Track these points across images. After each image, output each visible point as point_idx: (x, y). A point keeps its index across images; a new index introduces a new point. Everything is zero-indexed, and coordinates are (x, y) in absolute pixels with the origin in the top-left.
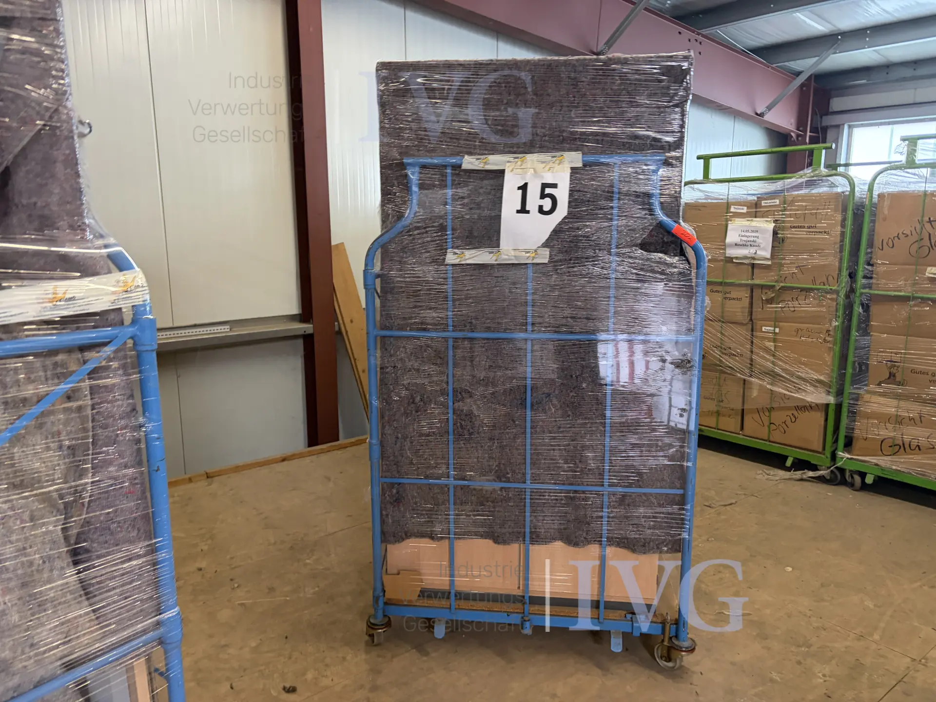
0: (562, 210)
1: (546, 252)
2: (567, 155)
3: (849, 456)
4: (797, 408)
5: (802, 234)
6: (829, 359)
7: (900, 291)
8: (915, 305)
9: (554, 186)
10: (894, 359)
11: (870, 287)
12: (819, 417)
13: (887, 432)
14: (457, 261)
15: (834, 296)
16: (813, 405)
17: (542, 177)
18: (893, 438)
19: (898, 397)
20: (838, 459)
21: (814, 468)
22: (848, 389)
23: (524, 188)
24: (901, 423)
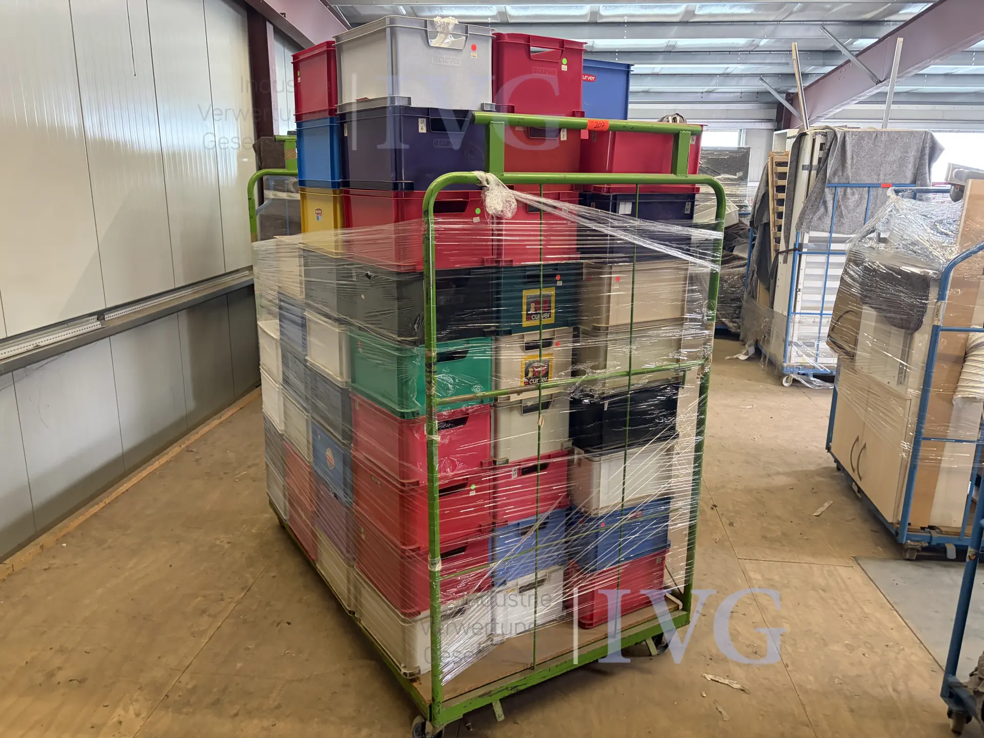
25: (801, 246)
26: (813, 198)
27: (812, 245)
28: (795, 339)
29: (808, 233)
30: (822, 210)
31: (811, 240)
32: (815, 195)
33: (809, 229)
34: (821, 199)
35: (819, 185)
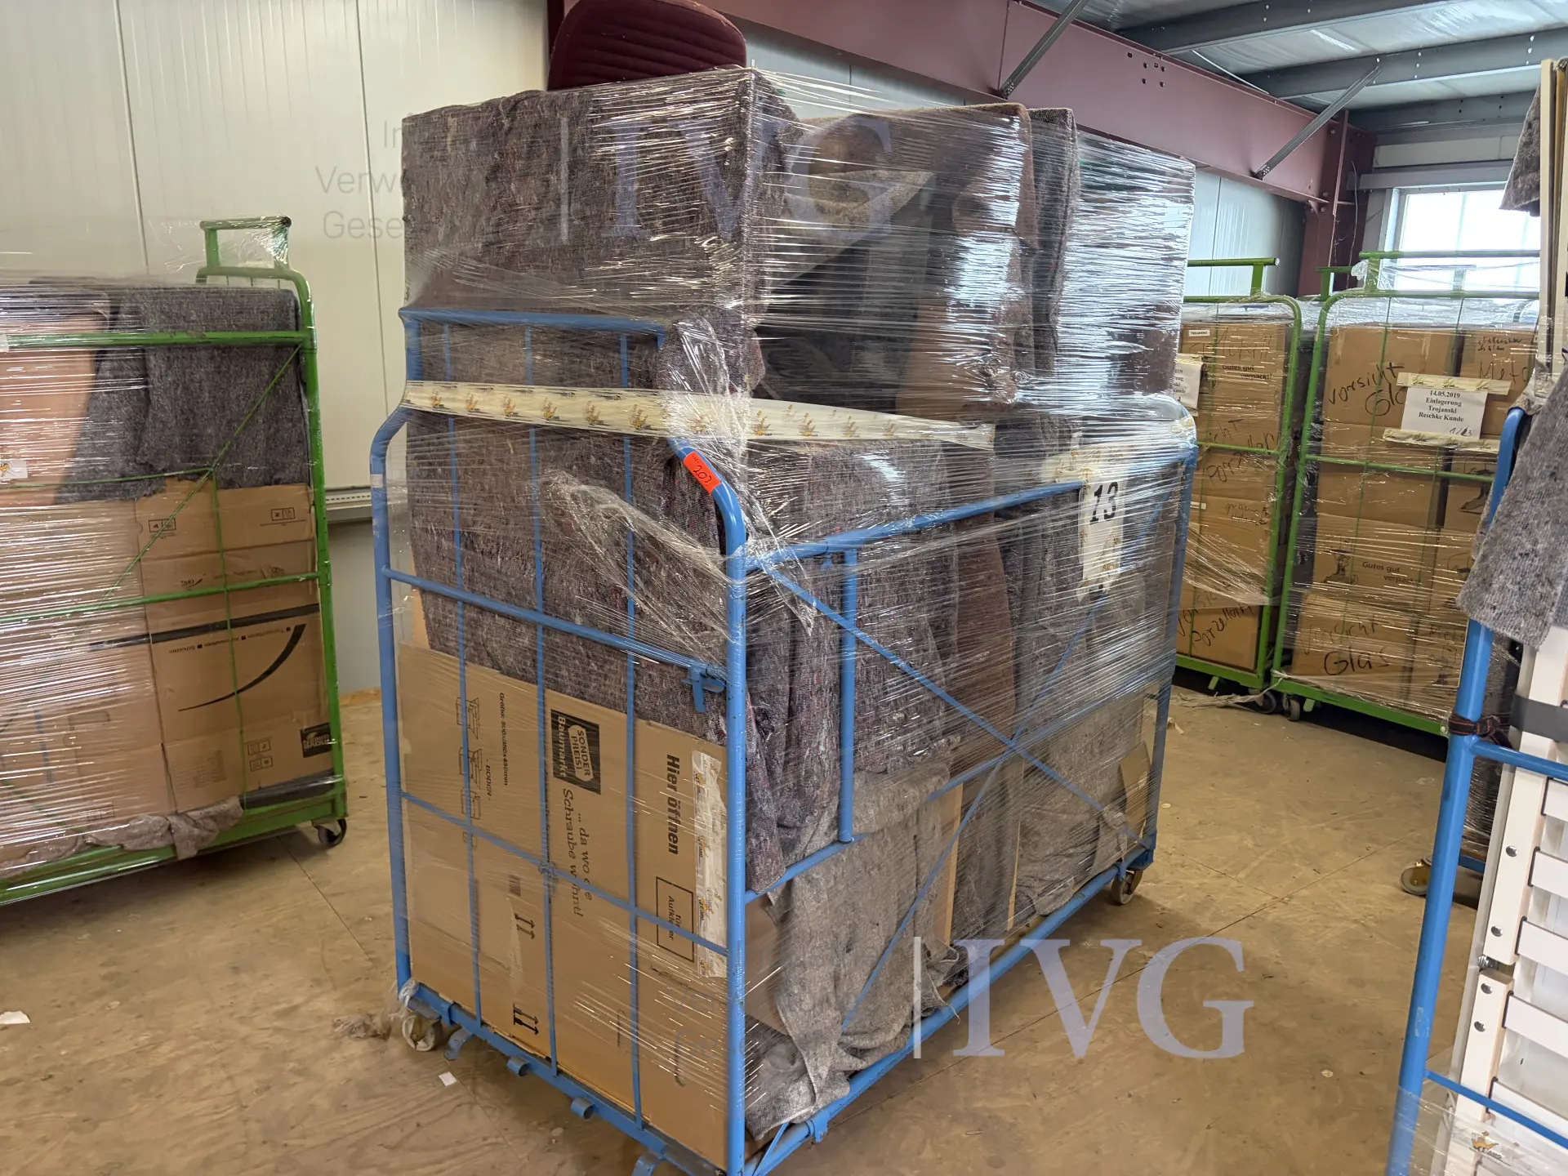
3: (1286, 676)
4: (1225, 611)
5: (1236, 377)
6: (1266, 546)
7: (1352, 458)
8: (1369, 478)
10: (1344, 548)
11: (1317, 451)
12: (1251, 622)
13: (1331, 644)
15: (1273, 463)
16: (1245, 607)
18: (1339, 652)
19: (1349, 598)
20: (1273, 680)
21: (1244, 691)
22: (1288, 587)
24: (1349, 633)
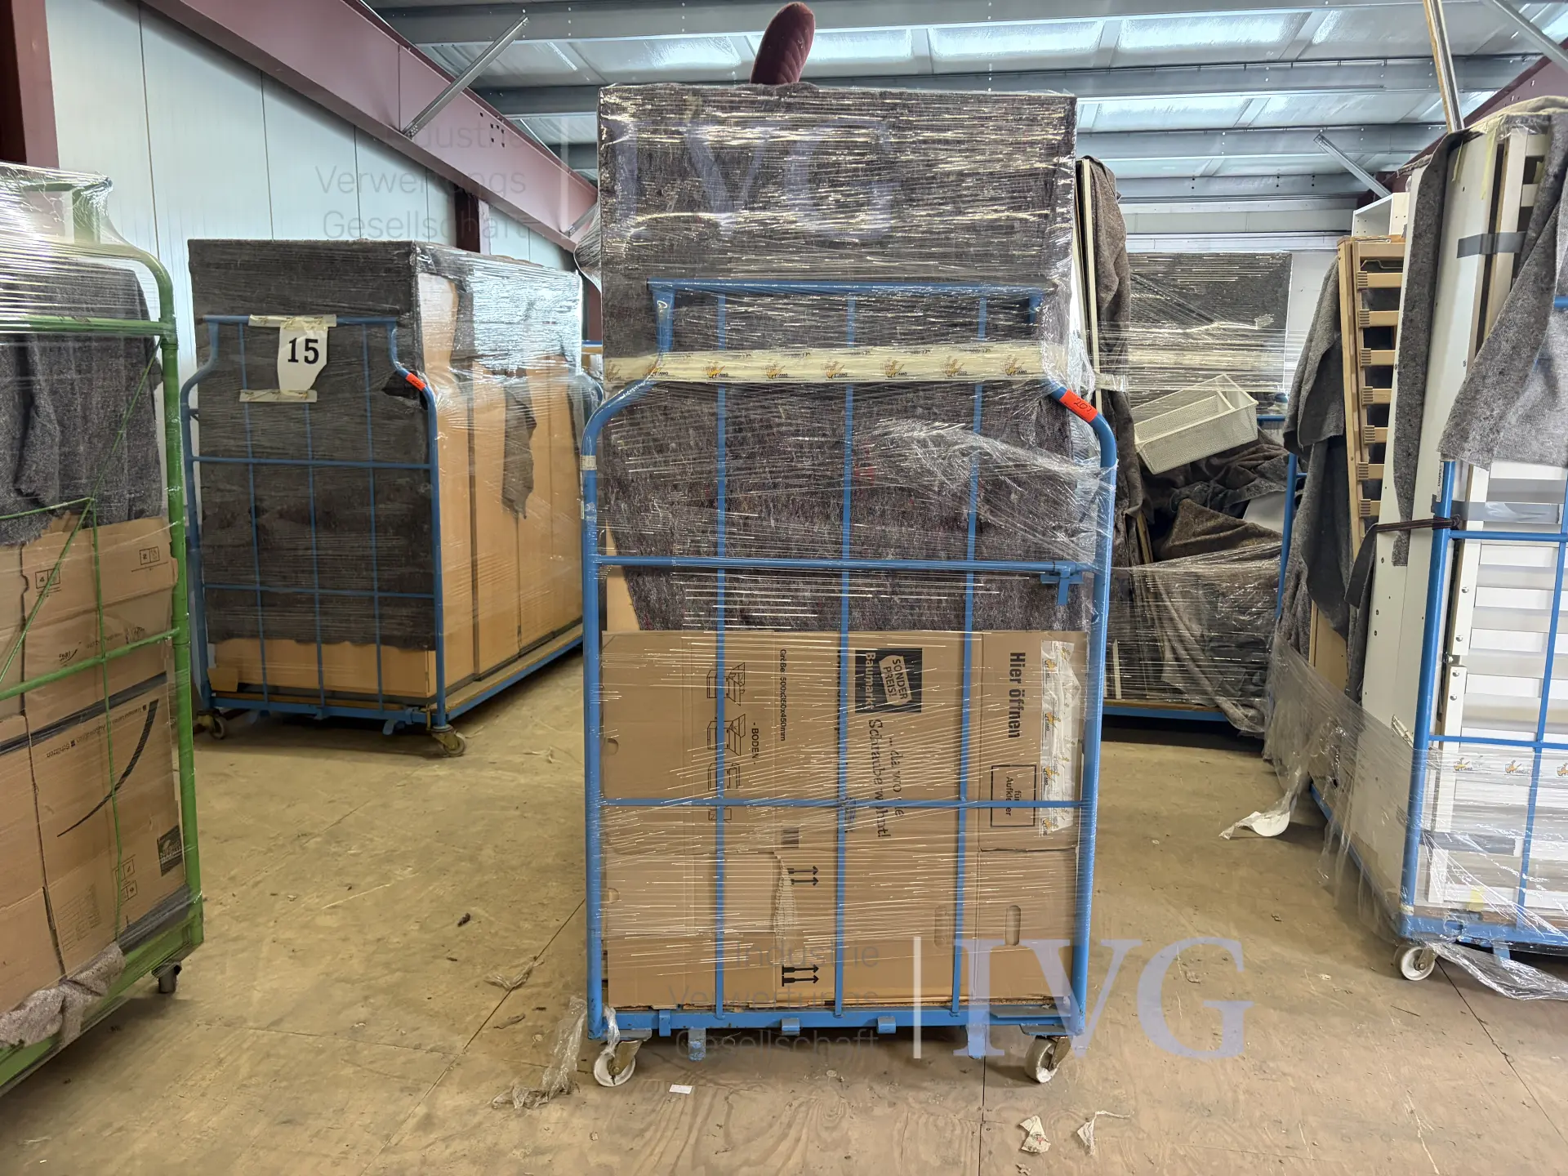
0: (322, 361)
1: (314, 394)
2: (327, 318)
9: (316, 341)
14: (248, 400)
17: (305, 334)
23: (293, 342)
25: (1460, 509)
26: (1506, 347)
27: (1499, 509)
28: (1444, 825)
29: (1486, 466)
30: (1535, 388)
31: (1497, 491)
32: (1511, 334)
33: (1488, 453)
34: (1534, 349)
35: (1528, 299)
